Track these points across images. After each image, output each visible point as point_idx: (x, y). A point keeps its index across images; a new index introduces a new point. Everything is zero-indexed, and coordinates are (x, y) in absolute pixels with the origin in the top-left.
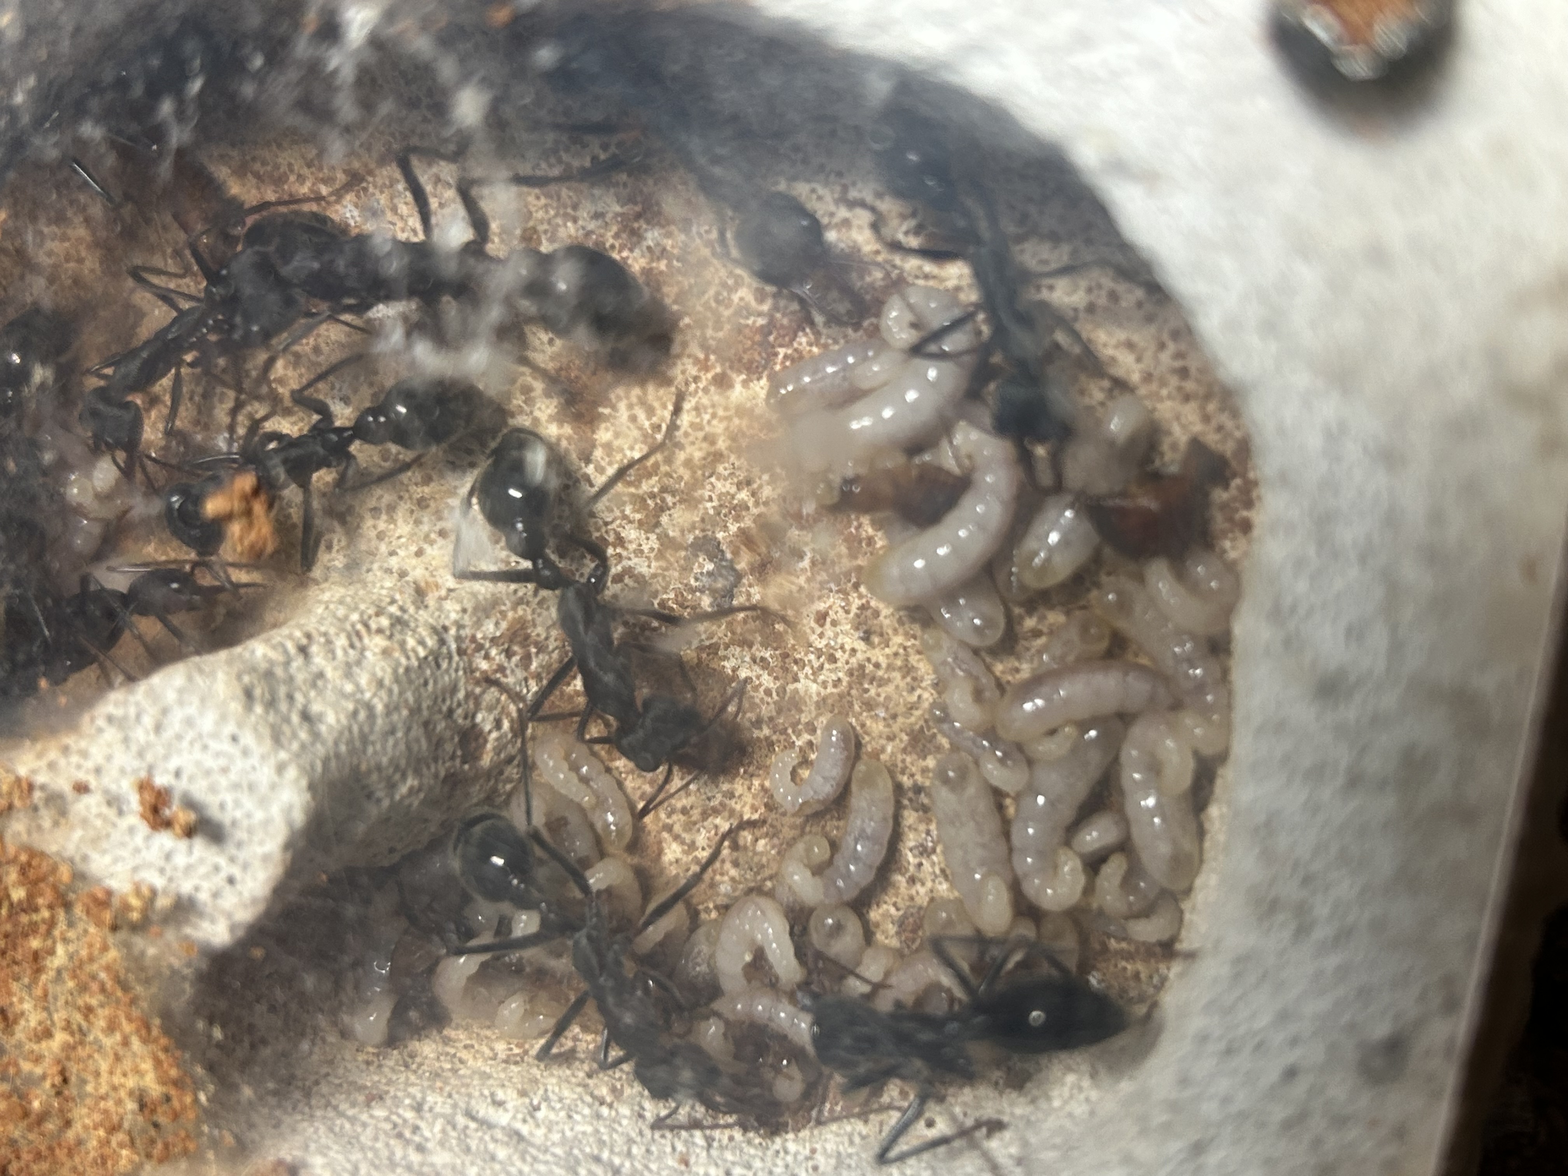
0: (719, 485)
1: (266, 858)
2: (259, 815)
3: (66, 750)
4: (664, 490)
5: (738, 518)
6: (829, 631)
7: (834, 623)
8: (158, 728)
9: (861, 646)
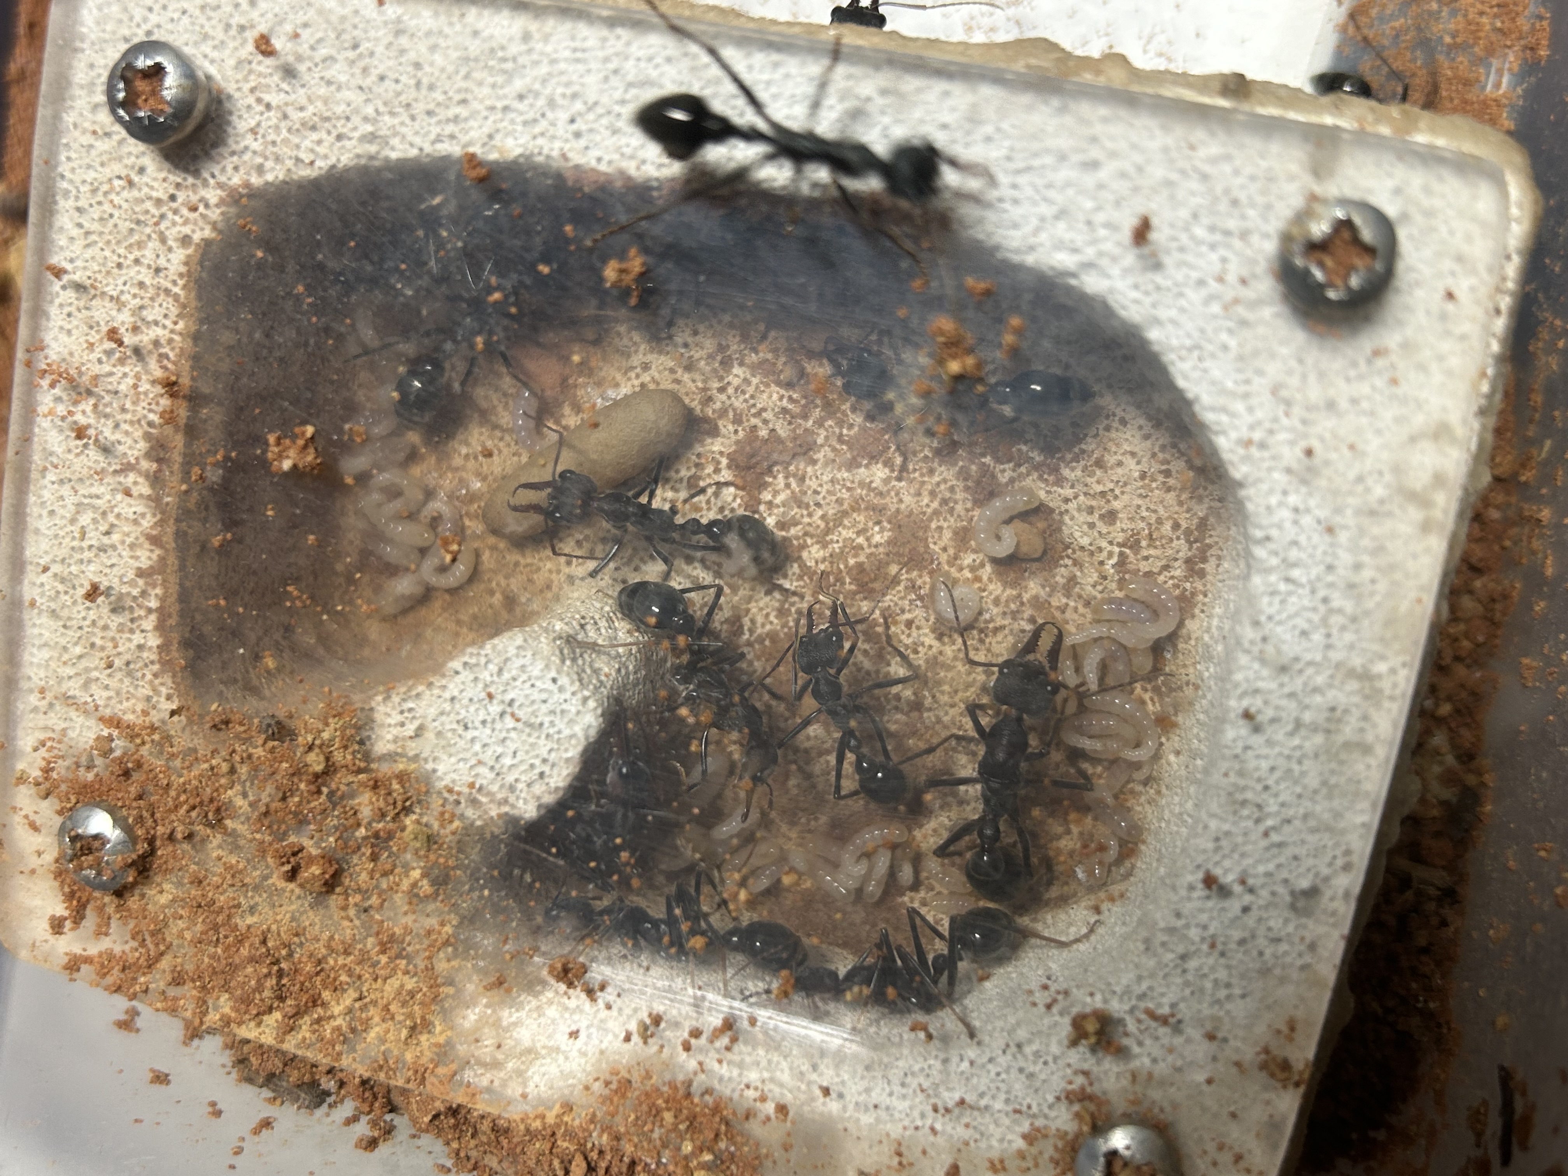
0: (844, 533)
1: (568, 760)
2: (567, 732)
3: (430, 685)
6: (914, 632)
7: (918, 628)
8: (500, 671)
9: (936, 644)
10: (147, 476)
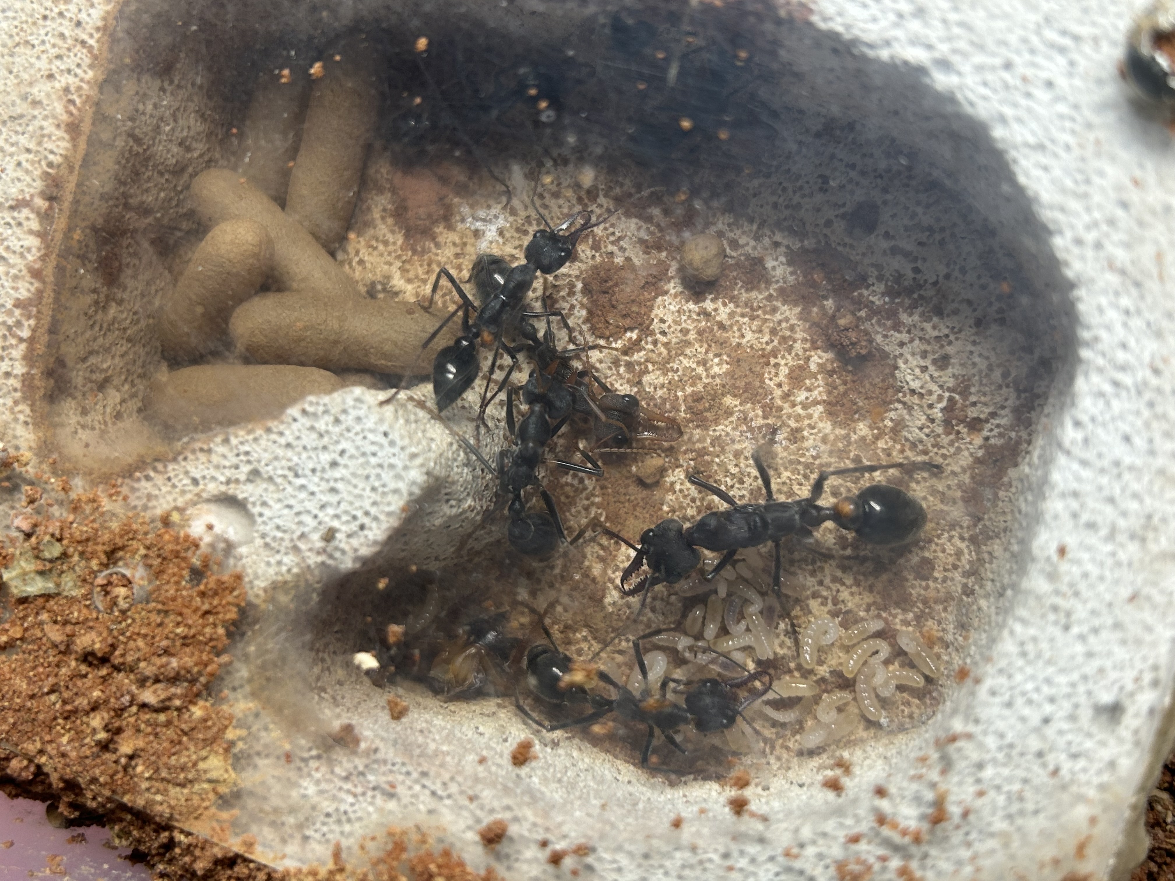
3: (268, 430)
4: (647, 361)
5: (693, 384)
10: (38, 214)
